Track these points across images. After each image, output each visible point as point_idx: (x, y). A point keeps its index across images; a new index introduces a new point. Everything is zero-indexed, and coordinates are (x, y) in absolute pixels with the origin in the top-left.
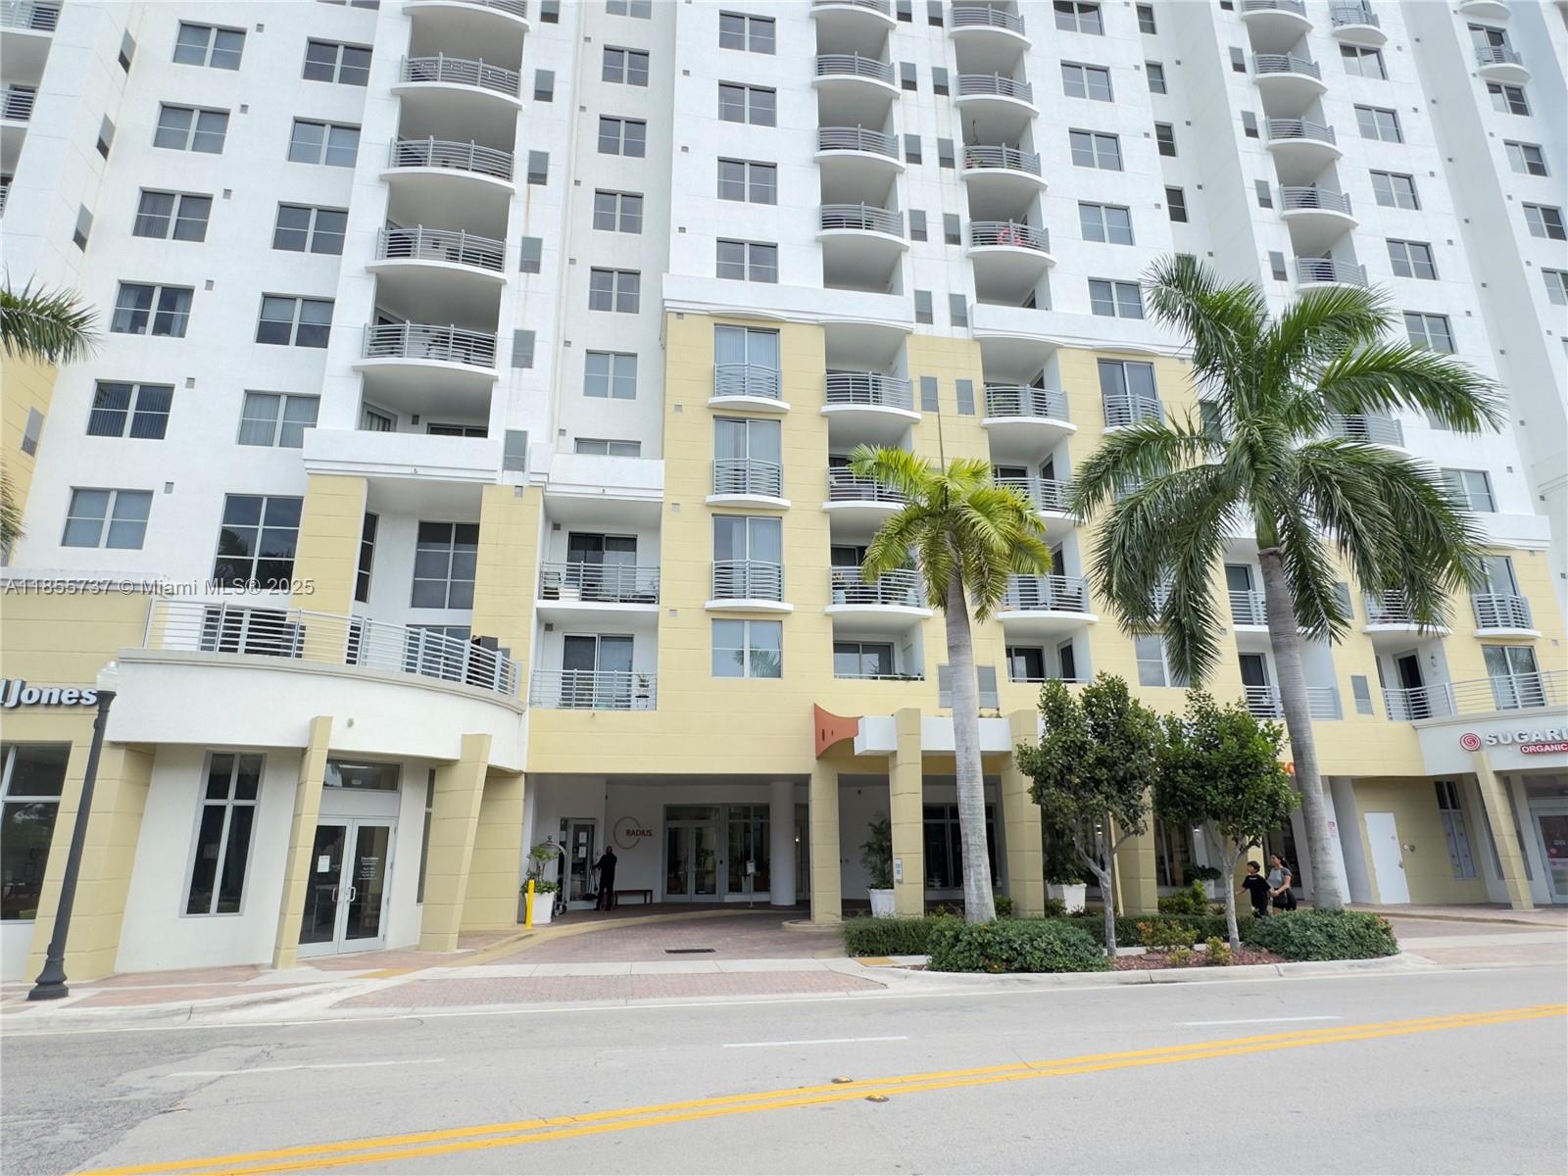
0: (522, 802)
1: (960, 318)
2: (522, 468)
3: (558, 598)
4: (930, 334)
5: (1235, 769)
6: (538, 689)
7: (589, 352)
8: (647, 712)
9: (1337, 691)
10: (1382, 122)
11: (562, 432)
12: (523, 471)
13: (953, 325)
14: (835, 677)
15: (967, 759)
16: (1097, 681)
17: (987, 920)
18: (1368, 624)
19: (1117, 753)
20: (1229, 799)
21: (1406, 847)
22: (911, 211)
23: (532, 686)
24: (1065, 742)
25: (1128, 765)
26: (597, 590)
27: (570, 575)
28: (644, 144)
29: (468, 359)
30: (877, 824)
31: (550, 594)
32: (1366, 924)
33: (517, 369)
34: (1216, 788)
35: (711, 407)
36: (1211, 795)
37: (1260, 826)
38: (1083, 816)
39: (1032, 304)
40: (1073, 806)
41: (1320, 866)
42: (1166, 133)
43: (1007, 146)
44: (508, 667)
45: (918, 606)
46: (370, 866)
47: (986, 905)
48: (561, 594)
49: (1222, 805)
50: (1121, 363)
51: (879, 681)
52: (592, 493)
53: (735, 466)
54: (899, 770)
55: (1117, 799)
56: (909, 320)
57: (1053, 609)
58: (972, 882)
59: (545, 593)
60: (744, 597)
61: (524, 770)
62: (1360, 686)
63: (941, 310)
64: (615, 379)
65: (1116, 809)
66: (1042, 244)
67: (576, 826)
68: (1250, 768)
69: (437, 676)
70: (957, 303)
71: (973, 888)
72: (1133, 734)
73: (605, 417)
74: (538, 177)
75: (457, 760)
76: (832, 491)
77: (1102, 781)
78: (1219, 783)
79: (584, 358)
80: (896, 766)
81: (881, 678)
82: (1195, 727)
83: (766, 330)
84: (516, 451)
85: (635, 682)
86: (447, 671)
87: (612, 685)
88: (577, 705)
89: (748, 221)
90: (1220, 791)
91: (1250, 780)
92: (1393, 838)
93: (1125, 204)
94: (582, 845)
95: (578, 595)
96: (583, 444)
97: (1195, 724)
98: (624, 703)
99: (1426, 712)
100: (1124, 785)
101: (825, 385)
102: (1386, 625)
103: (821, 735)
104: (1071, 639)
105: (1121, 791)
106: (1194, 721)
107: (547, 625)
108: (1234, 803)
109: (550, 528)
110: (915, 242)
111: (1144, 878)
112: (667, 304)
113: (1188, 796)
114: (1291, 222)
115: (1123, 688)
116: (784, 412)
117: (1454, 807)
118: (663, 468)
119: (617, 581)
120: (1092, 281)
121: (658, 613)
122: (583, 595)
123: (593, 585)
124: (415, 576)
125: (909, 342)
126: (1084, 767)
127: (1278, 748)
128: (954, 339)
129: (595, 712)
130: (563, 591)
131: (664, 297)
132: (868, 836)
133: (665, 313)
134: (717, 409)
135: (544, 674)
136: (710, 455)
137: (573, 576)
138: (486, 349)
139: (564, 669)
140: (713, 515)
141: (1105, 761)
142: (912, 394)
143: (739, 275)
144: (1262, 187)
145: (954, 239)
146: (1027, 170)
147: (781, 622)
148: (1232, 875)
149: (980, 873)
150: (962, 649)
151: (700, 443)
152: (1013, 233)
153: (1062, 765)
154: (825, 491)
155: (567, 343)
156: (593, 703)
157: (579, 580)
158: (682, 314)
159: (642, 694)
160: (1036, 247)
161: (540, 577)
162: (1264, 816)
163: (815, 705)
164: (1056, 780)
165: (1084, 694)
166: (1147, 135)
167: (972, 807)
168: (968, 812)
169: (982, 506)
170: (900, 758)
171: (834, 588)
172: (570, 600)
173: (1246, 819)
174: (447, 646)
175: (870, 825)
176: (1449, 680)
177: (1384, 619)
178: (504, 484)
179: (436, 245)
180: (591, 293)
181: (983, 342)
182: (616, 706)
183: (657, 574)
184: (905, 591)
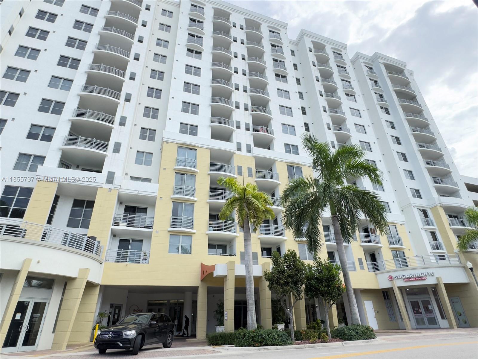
0: (98, 295)
1: (249, 151)
2: (112, 183)
3: (119, 226)
4: (241, 154)
5: (327, 279)
6: (108, 256)
7: (138, 151)
8: (145, 265)
9: (354, 262)
10: (357, 112)
11: (126, 174)
12: (112, 184)
13: (247, 152)
14: (208, 254)
15: (249, 275)
16: (288, 252)
17: (254, 329)
18: (361, 243)
19: (293, 273)
20: (326, 289)
21: (376, 311)
22: (236, 121)
23: (106, 254)
24: (279, 270)
25: (297, 277)
26: (132, 224)
27: (124, 218)
28: (161, 96)
29: (99, 149)
30: (219, 303)
31: (116, 224)
32: (366, 328)
33: (114, 153)
34: (322, 285)
35: (175, 170)
36: (321, 288)
37: (335, 297)
38: (284, 294)
39: (269, 149)
40: (281, 290)
41: (352, 310)
42: (304, 109)
43: (263, 107)
44: (99, 247)
45: (235, 233)
46: (37, 317)
47: (254, 324)
48: (120, 224)
49: (324, 291)
50: (293, 166)
51: (222, 256)
52: (135, 193)
53: (181, 187)
54: (227, 281)
55: (294, 288)
56: (234, 149)
57: (275, 235)
58: (250, 316)
59: (115, 224)
60: (181, 227)
61: (100, 284)
62: (360, 260)
63: (244, 148)
64: (145, 160)
65: (294, 291)
66: (272, 133)
67: (116, 307)
68: (332, 278)
69: (74, 247)
70: (248, 146)
71: (250, 318)
72: (298, 268)
73: (141, 171)
74: (128, 100)
75: (77, 278)
76: (210, 197)
77: (289, 282)
78: (323, 284)
79: (136, 154)
80: (227, 280)
81: (223, 255)
82: (316, 267)
83: (193, 149)
84: (110, 178)
85: (142, 254)
86: (77, 246)
87: (134, 255)
88: (121, 261)
89: (190, 119)
90: (324, 286)
91: (332, 282)
92: (372, 308)
93: (294, 125)
94: (116, 314)
95: (126, 225)
96: (132, 178)
97: (316, 266)
98: (138, 261)
99: (378, 269)
100: (296, 283)
101: (210, 165)
102: (366, 243)
103: (203, 272)
104: (280, 245)
105: (295, 286)
106: (316, 265)
107: (114, 235)
108: (328, 290)
109: (119, 203)
110: (237, 129)
111: (302, 318)
112: (164, 139)
113: (315, 288)
114: (336, 134)
115: (295, 254)
116: (197, 173)
117: (388, 299)
118: (158, 186)
119: (139, 221)
120: (285, 144)
121: (152, 232)
122: (128, 225)
123: (131, 222)
124: (70, 217)
125: (234, 155)
126: (284, 278)
127: (339, 272)
128: (247, 156)
129: (127, 264)
130: (121, 223)
131: (163, 137)
132: (216, 308)
133: (163, 141)
134: (176, 170)
135: (111, 251)
136: (173, 184)
137: (125, 219)
138: (105, 147)
139: (118, 249)
140: (173, 202)
141: (290, 276)
142: (235, 170)
143: (186, 133)
144: (328, 125)
145: (248, 129)
146: (268, 114)
147: (192, 236)
148: (328, 314)
149: (252, 313)
150: (248, 240)
151: (171, 179)
152: (264, 129)
153: (278, 277)
154: (208, 197)
155: (131, 148)
156: (127, 261)
157: (127, 220)
158: (168, 142)
159: (145, 258)
160: (270, 134)
161: (114, 219)
162: (336, 294)
163: (201, 263)
164: (276, 282)
165: (284, 256)
166: (299, 109)
167: (250, 291)
168: (249, 292)
169: (255, 197)
170: (228, 278)
171: (209, 226)
172: (123, 226)
173: (331, 295)
174: (78, 238)
175: (217, 304)
176: (384, 260)
177: (365, 242)
178: (105, 187)
179: (93, 116)
180: (140, 134)
181: (255, 158)
182: (135, 262)
183: (153, 219)
184: (231, 228)
